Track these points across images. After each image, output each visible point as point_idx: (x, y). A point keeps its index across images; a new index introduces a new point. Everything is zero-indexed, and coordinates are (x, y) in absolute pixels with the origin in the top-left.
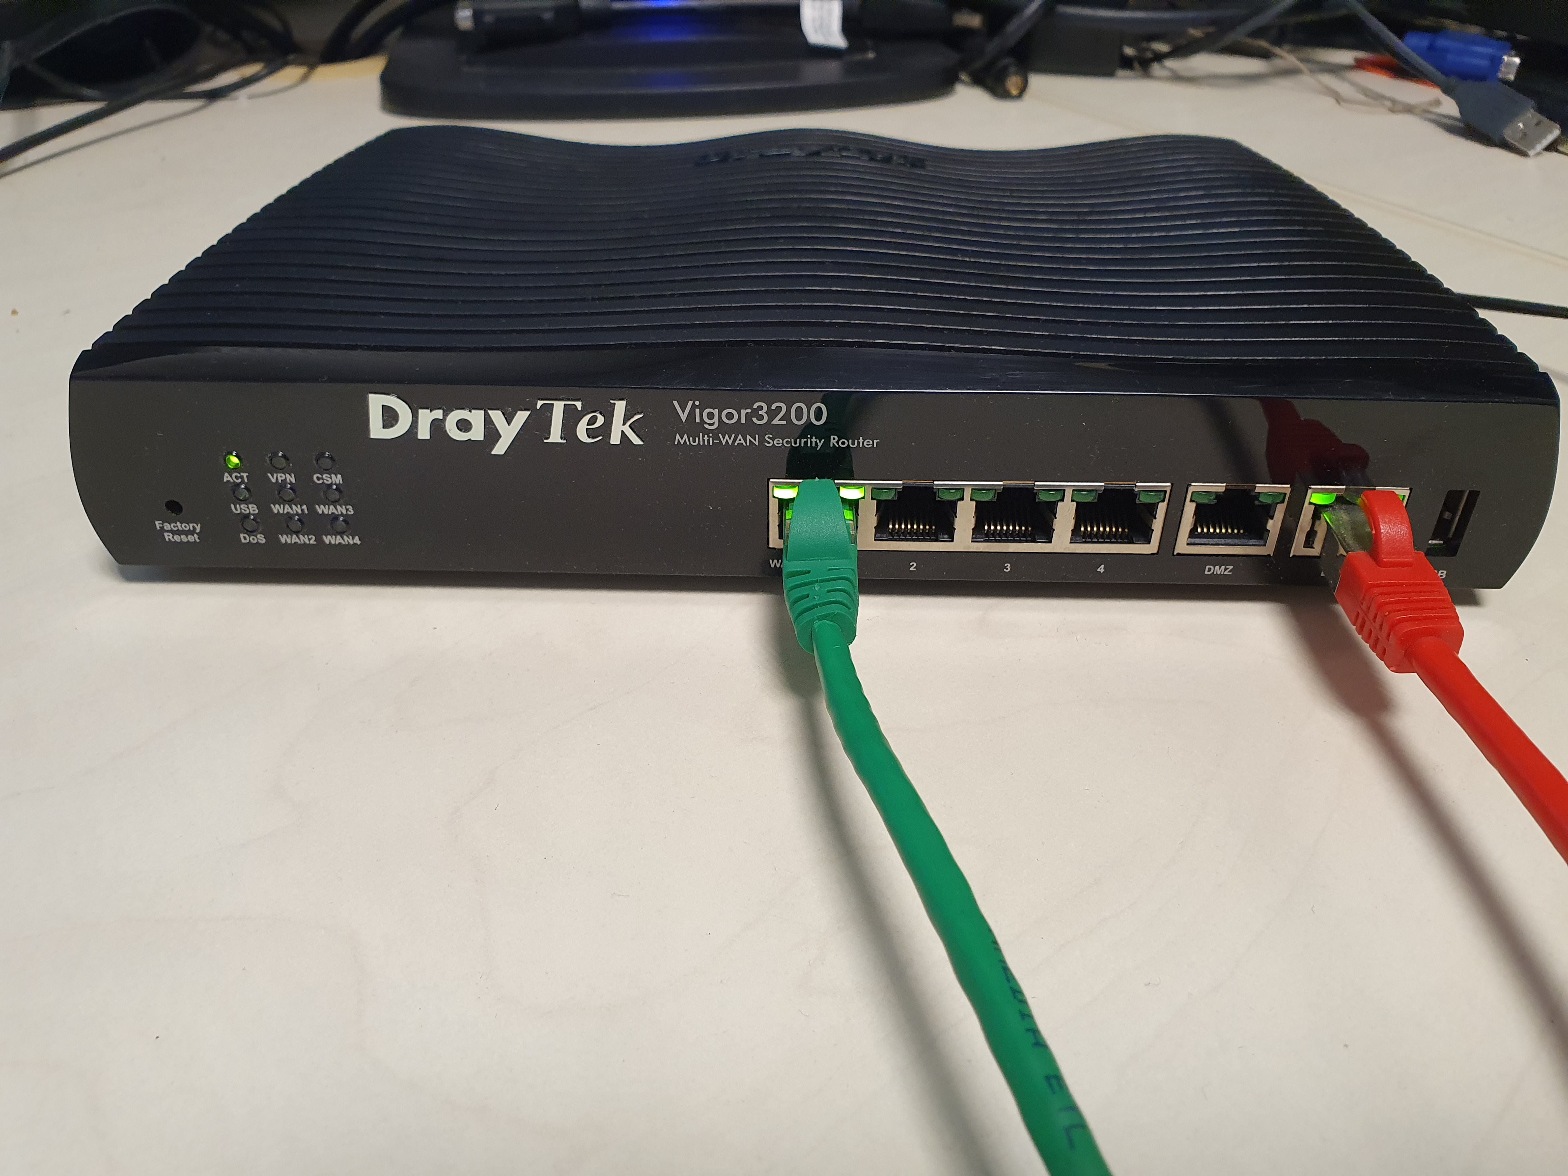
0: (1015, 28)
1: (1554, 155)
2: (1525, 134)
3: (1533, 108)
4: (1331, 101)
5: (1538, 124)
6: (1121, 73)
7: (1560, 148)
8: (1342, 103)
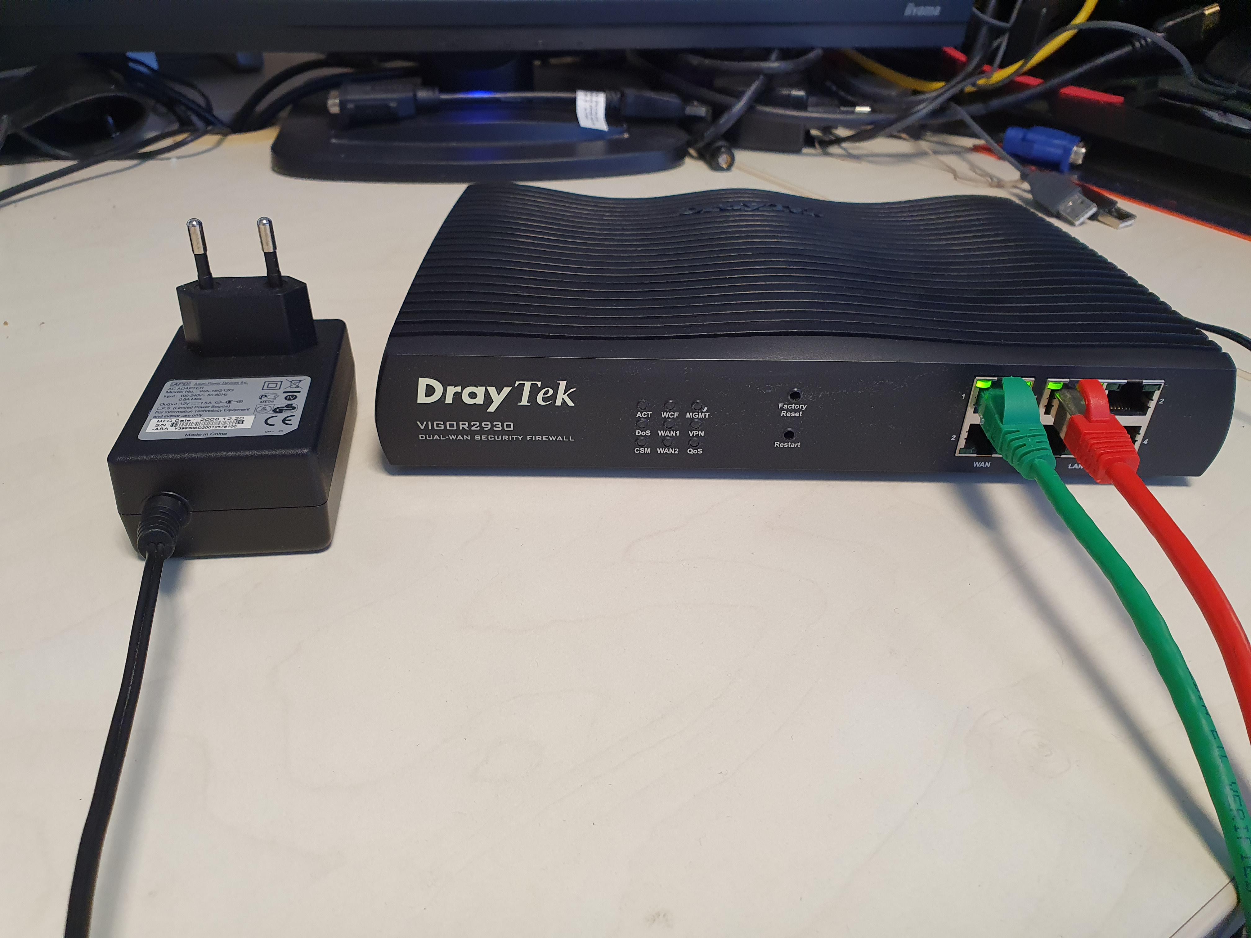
0: (727, 121)
1: (1095, 223)
2: (1073, 210)
3: (1079, 192)
4: (952, 176)
5: (1082, 203)
6: (805, 150)
7: (1099, 218)
8: (958, 179)
